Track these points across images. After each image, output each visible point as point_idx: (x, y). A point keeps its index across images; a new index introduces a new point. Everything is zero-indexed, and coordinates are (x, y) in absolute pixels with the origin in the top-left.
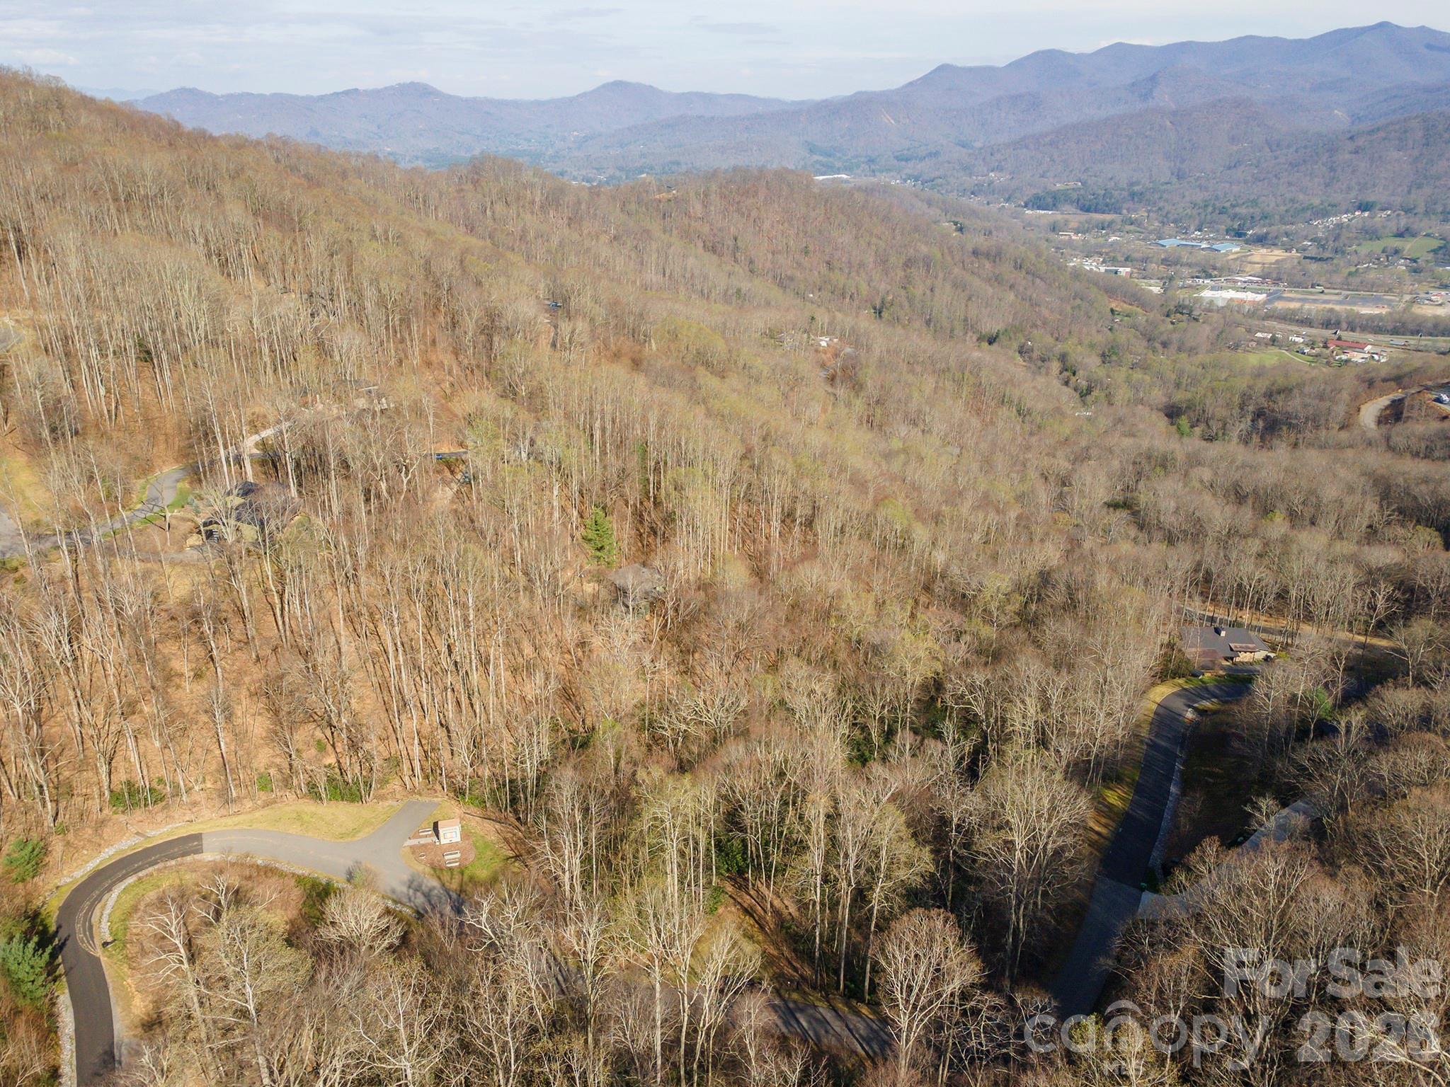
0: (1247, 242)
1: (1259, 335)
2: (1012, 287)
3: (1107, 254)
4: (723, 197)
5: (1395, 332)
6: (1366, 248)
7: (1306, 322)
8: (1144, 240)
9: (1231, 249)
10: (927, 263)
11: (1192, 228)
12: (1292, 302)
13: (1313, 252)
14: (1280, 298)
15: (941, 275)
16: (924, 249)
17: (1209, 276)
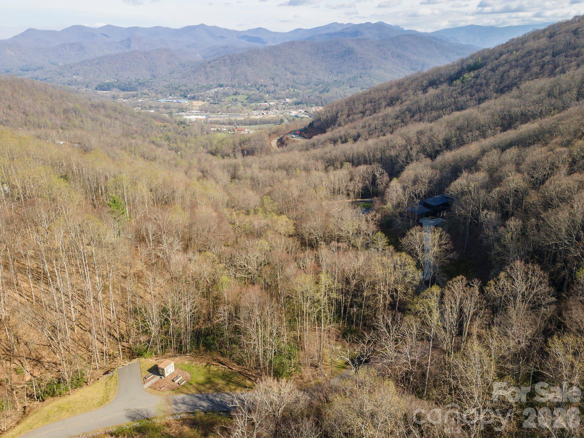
0: (189, 99)
1: (212, 129)
2: (116, 119)
3: (141, 106)
5: (250, 124)
6: (227, 99)
7: (223, 124)
8: (152, 100)
9: (185, 102)
10: (75, 111)
11: (168, 95)
12: (214, 118)
13: (212, 101)
14: (210, 117)
15: (83, 116)
16: (71, 105)
17: (183, 111)
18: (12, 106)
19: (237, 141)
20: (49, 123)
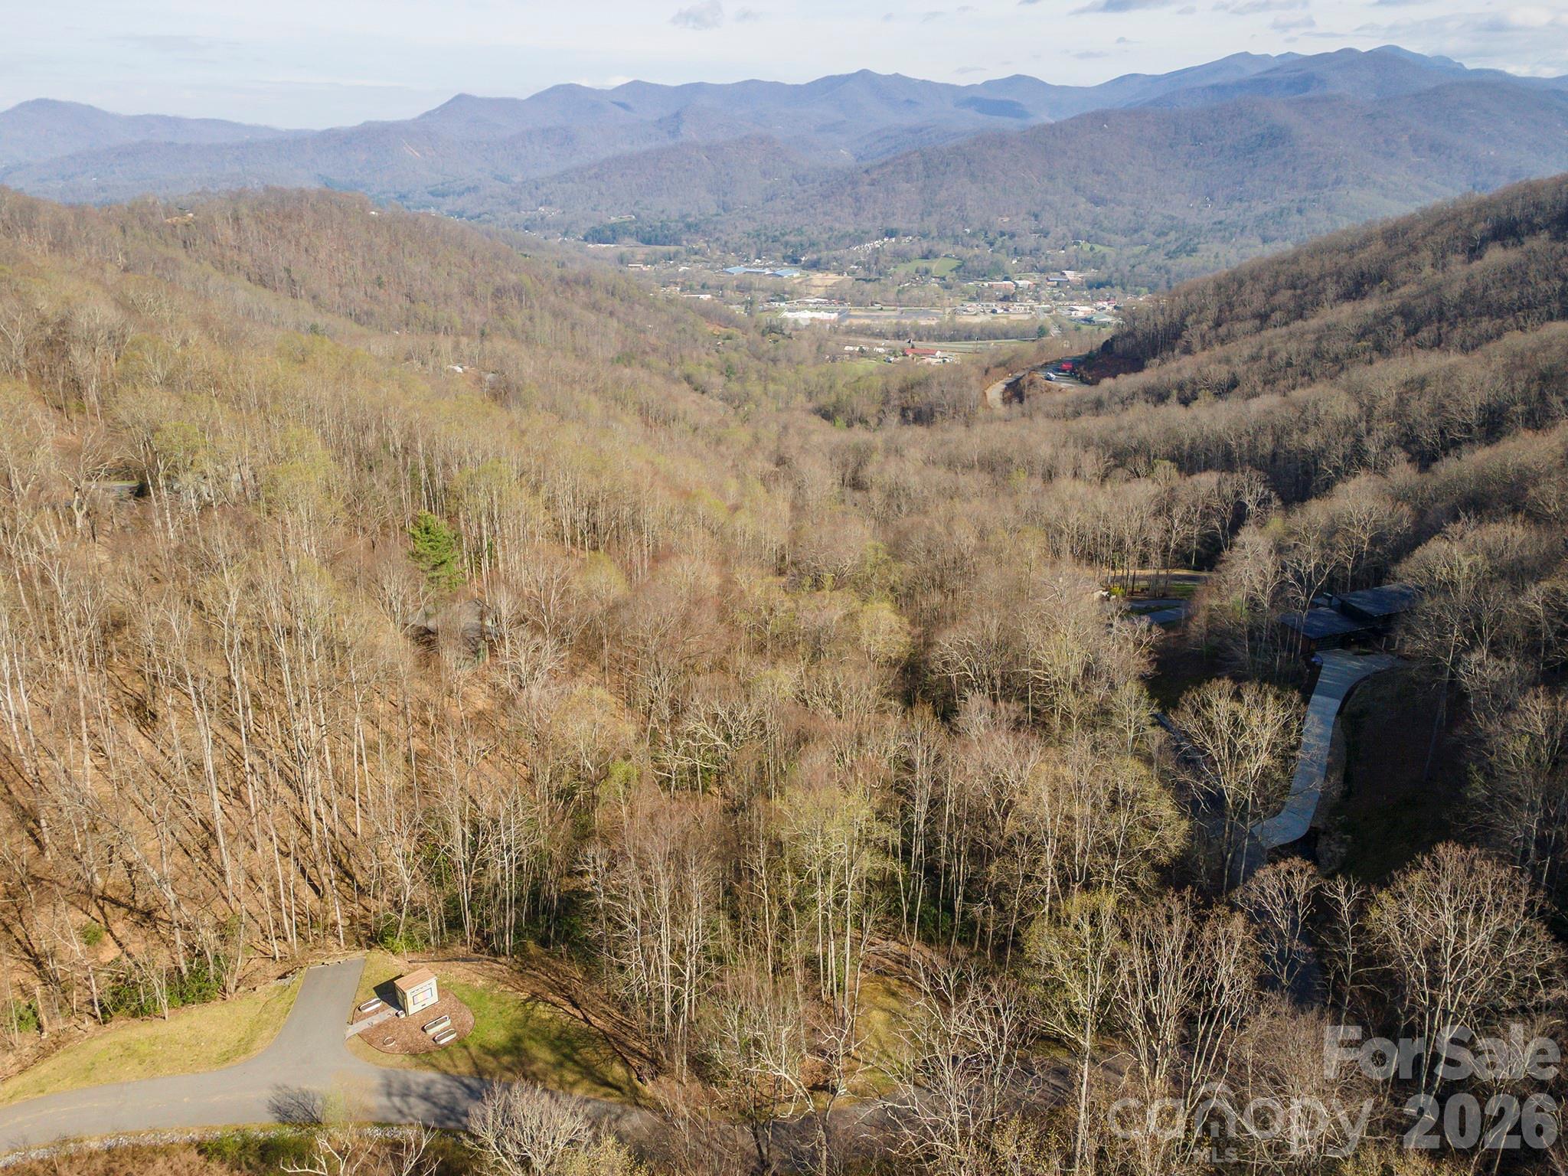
0: (804, 267)
1: (847, 348)
2: (611, 314)
3: (683, 283)
4: (259, 221)
5: (952, 339)
6: (902, 269)
7: (882, 335)
8: (711, 268)
9: (792, 275)
10: (519, 292)
11: (752, 257)
12: (860, 318)
13: (862, 273)
14: (850, 316)
15: (537, 305)
16: (512, 278)
17: (783, 300)
18: (384, 279)
19: (895, 383)
20: (458, 321)
